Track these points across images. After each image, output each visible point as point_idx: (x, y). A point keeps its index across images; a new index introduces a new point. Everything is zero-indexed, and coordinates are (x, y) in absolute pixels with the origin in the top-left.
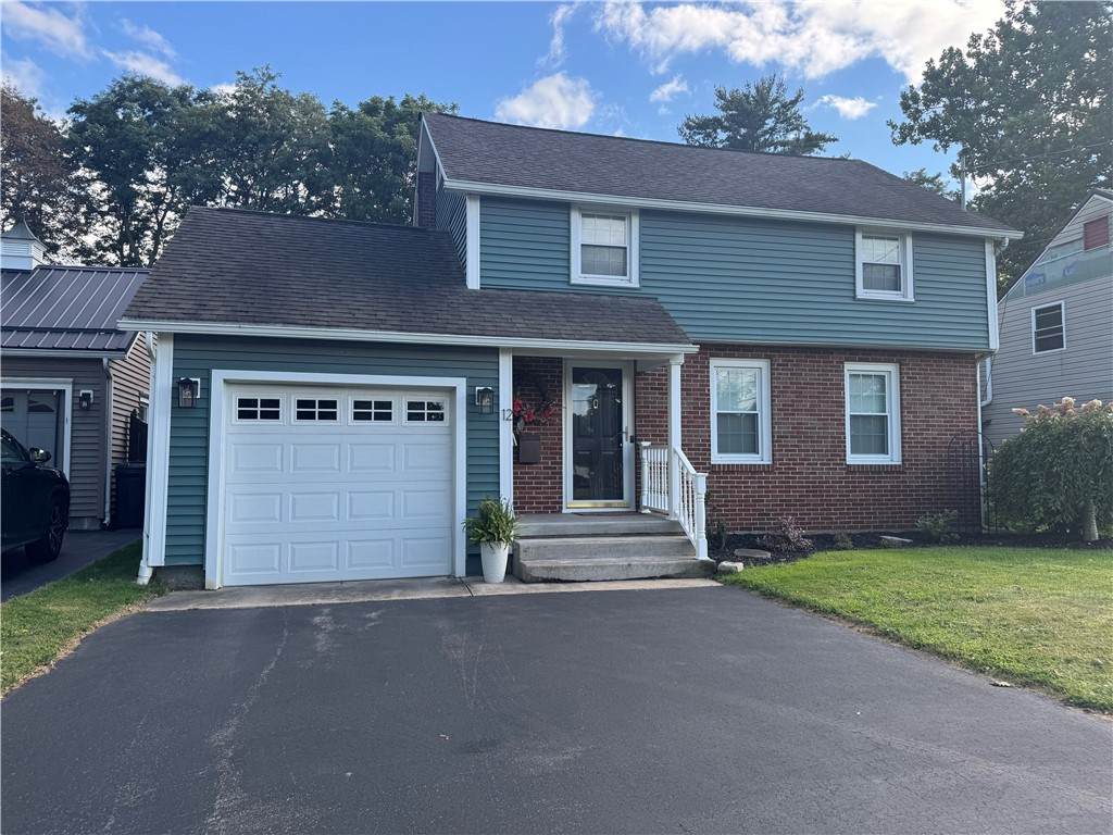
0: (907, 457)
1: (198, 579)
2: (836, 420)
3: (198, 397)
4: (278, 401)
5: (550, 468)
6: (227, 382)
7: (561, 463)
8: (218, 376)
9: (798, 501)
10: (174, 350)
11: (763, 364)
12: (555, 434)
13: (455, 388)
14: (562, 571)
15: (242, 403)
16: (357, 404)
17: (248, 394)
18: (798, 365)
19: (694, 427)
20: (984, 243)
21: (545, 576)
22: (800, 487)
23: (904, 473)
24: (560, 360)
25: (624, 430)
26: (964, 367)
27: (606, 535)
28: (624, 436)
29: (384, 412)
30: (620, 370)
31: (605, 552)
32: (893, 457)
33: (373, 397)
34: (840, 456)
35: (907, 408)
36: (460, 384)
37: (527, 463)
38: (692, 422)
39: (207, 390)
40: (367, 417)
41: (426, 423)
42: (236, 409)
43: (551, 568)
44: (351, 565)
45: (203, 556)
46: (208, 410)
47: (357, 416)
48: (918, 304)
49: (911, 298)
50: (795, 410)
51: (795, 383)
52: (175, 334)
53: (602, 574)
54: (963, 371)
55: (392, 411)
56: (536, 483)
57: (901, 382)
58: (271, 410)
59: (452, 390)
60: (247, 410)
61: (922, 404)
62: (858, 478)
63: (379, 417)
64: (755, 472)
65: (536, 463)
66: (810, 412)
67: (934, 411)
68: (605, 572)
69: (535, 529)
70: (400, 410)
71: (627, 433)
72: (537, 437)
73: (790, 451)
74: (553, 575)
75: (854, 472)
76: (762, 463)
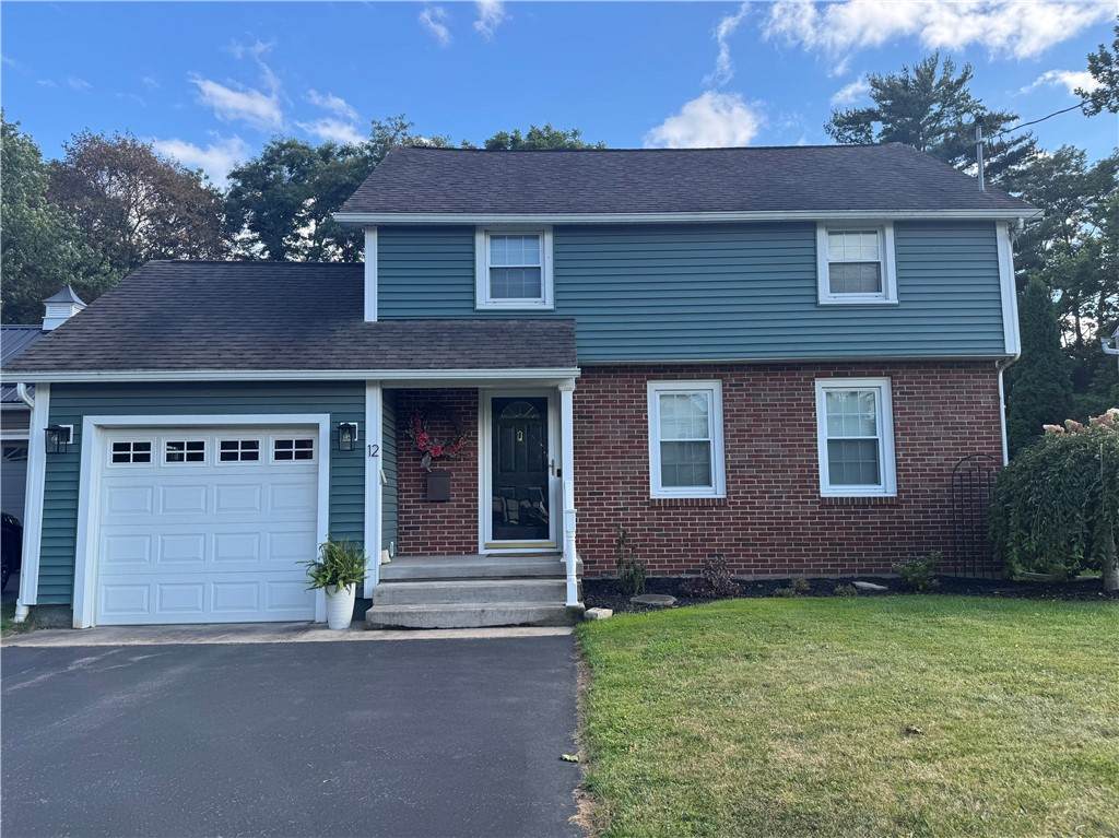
0: (902, 488)
1: (67, 618)
2: (804, 446)
3: (71, 442)
4: (149, 444)
5: (464, 506)
6: (101, 427)
7: (477, 500)
8: (90, 422)
9: (759, 540)
10: (51, 399)
11: (715, 386)
12: (470, 470)
13: (318, 424)
14: (407, 617)
15: (117, 447)
16: (225, 445)
17: (122, 438)
18: (755, 385)
19: (629, 457)
20: (995, 226)
21: (387, 623)
22: (760, 524)
23: (897, 506)
24: (476, 391)
25: (550, 463)
26: (980, 377)
27: (483, 578)
28: (550, 469)
29: (250, 452)
30: (546, 399)
31: (469, 597)
32: (887, 487)
33: (240, 437)
34: (812, 487)
35: (901, 429)
36: (324, 421)
37: (438, 502)
38: (627, 452)
39: (78, 435)
40: (233, 457)
41: (294, 462)
42: (111, 453)
43: (394, 614)
44: (216, 608)
45: (71, 596)
46: (79, 454)
47: (225, 457)
48: (902, 306)
49: (893, 299)
50: (752, 436)
51: (753, 405)
52: (52, 384)
53: (451, 621)
54: (980, 382)
55: (259, 450)
56: (448, 522)
57: (893, 399)
58: (142, 454)
59: (316, 427)
60: (121, 454)
61: (922, 424)
62: (836, 513)
63: (246, 457)
64: (703, 507)
65: (449, 501)
66: (773, 436)
67: (940, 431)
68: (455, 618)
69: (403, 572)
70: (267, 449)
71: (553, 466)
72: (449, 473)
73: (748, 482)
74: (395, 621)
75: (831, 506)
76: (715, 496)
